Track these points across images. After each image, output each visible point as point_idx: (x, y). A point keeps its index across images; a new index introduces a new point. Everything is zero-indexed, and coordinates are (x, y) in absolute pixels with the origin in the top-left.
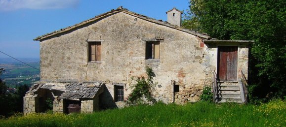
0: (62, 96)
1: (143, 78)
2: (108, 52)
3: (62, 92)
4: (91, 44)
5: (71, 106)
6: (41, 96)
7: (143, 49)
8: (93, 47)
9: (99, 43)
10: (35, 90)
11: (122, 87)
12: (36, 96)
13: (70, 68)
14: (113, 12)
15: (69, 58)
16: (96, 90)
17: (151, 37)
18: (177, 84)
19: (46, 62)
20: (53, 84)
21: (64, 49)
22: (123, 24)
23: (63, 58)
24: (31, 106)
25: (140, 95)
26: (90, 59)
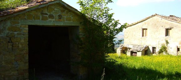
0: (131, 50)
1: (164, 45)
2: (150, 33)
3: (131, 48)
4: (143, 29)
5: (133, 54)
6: (123, 50)
7: (164, 32)
8: (144, 31)
9: (146, 29)
10: (121, 47)
11: (155, 48)
12: (121, 49)
13: (135, 39)
14: (153, 16)
15: (135, 35)
16: (144, 48)
17: (168, 27)
18: (178, 47)
19: (126, 37)
20: (128, 45)
21: (133, 31)
22: (156, 21)
23: (132, 35)
24: (119, 53)
25: (162, 52)
26: (143, 36)
